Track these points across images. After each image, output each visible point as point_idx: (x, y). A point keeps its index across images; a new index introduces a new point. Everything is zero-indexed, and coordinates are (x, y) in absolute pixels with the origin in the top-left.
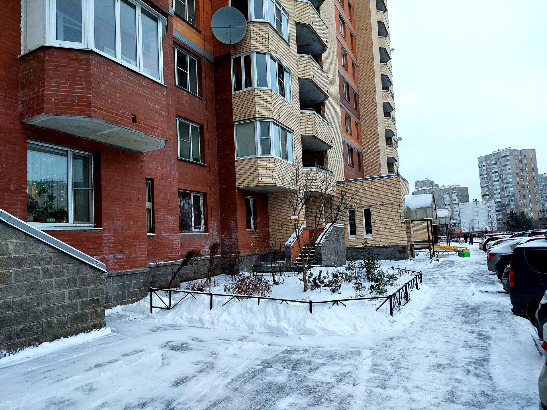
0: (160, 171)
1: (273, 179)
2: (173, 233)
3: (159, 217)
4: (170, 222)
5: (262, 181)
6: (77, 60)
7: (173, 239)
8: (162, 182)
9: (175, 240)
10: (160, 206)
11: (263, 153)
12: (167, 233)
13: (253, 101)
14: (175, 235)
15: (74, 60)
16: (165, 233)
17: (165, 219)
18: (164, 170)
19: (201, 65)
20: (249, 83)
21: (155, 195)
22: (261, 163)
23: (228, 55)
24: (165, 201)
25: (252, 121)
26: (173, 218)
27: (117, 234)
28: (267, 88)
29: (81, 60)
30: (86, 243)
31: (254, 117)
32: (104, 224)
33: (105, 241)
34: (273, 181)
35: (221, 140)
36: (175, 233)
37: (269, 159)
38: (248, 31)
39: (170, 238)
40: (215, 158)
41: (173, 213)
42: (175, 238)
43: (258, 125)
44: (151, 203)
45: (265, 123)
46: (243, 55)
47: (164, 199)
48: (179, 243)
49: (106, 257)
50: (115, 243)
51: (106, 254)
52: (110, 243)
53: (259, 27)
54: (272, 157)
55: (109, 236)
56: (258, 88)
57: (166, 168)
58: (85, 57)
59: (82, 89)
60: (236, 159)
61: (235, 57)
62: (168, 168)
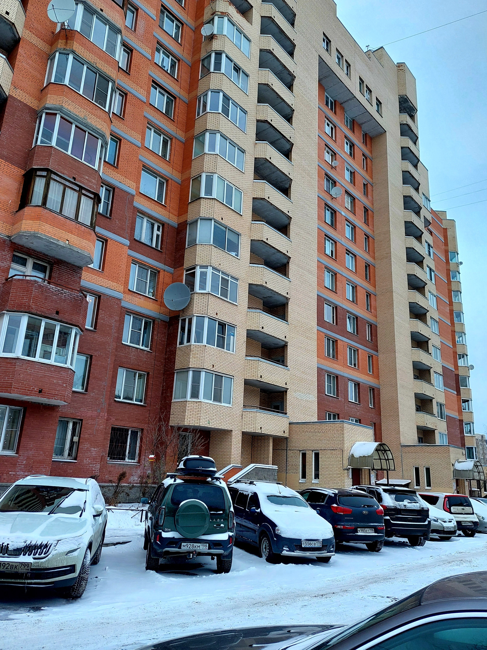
0: (90, 413)
1: (198, 420)
2: (94, 462)
3: (83, 448)
4: (93, 453)
5: (187, 421)
6: (10, 363)
7: (93, 466)
8: (90, 422)
9: (95, 467)
10: (86, 440)
11: (192, 396)
12: (88, 461)
13: (188, 355)
14: (95, 463)
15: (8, 363)
16: (86, 461)
17: (88, 450)
18: (94, 412)
19: (154, 325)
20: (189, 340)
21: (82, 431)
22: (189, 406)
23: (179, 316)
24: (91, 436)
25: (187, 370)
26: (96, 449)
27: (28, 458)
28: (202, 344)
29: (12, 363)
30: (6, 463)
31: (188, 367)
32: (20, 452)
33: (19, 463)
34: (197, 422)
35: (165, 384)
36: (96, 462)
37: (197, 402)
38: (192, 299)
39: (91, 466)
40: (158, 399)
41: (96, 446)
42: (95, 465)
43: (191, 374)
44: (78, 438)
45: (197, 373)
46: (187, 317)
47: (91, 435)
48: (98, 470)
49: (18, 473)
50: (26, 465)
51: (18, 471)
52: (22, 465)
53: (201, 297)
54: (200, 400)
55: (22, 460)
56: (195, 344)
57: (96, 411)
58: (14, 361)
59: (9, 378)
60: (173, 401)
61: (182, 318)
62: (98, 411)
